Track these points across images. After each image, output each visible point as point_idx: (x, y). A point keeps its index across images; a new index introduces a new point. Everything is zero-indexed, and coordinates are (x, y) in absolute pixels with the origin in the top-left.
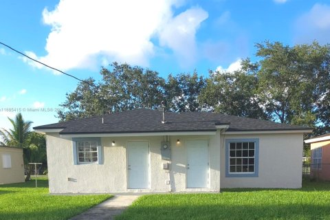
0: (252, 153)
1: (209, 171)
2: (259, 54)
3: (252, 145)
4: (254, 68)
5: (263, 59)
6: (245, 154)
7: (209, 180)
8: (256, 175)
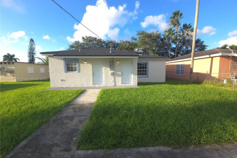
0: (146, 68)
1: (132, 76)
2: (138, 35)
3: (146, 64)
4: (135, 39)
5: (139, 36)
6: (143, 68)
7: (132, 80)
8: (148, 77)
